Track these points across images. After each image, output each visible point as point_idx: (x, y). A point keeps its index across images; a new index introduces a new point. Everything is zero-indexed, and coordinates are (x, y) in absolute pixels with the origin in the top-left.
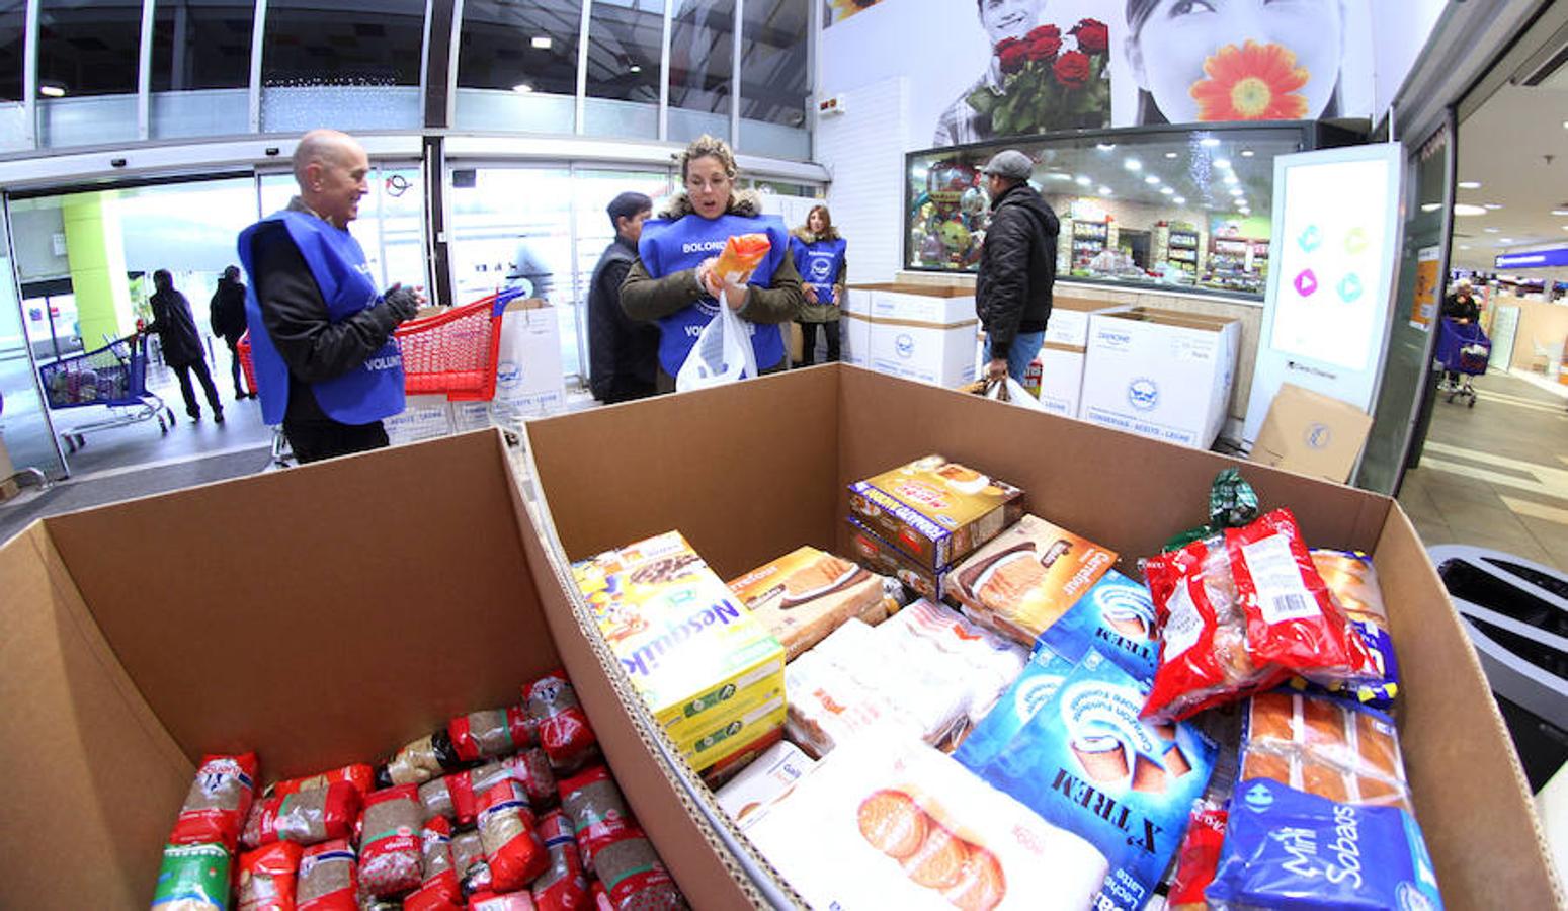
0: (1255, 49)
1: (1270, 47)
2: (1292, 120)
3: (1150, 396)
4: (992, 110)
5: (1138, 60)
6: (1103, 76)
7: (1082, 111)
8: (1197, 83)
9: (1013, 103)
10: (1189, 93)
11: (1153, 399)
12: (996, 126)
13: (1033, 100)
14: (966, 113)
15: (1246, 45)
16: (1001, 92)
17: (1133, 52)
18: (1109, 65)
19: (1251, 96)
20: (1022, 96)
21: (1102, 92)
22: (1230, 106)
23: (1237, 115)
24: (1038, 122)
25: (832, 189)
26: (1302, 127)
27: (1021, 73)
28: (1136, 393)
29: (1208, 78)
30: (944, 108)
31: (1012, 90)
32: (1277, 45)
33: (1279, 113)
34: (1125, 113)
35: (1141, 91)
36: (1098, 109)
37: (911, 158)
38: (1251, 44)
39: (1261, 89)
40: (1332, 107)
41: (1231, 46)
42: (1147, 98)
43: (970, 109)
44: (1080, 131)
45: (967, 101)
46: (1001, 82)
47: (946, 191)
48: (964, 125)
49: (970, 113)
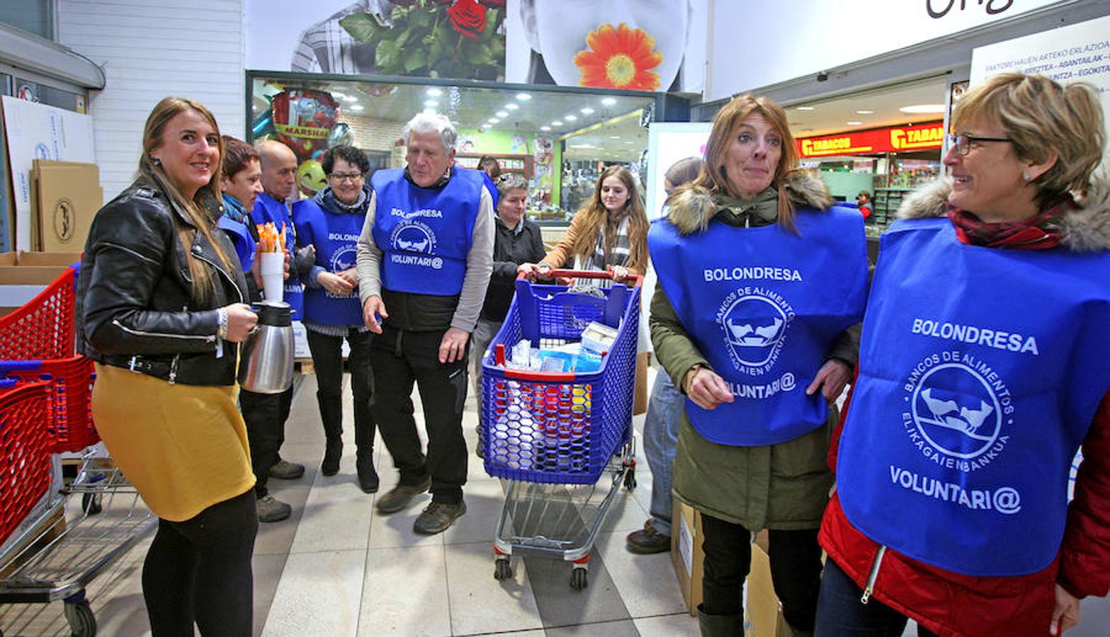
0: (627, 32)
1: (637, 32)
2: (650, 91)
4: (374, 43)
5: (531, 24)
6: (499, 31)
7: (476, 62)
8: (580, 53)
9: (403, 38)
10: (574, 61)
12: (380, 60)
13: (425, 41)
14: (338, 37)
15: (621, 26)
16: (387, 24)
17: (527, 15)
18: (506, 22)
19: (620, 69)
20: (412, 34)
21: (497, 47)
22: (606, 75)
23: (609, 83)
24: (430, 65)
25: (100, 100)
27: (411, 7)
29: (590, 50)
30: (308, 24)
31: (401, 24)
32: (642, 31)
33: (640, 85)
34: (518, 70)
35: (533, 52)
36: (493, 63)
37: (251, 75)
38: (624, 27)
39: (629, 64)
40: (676, 84)
41: (609, 25)
42: (537, 59)
43: (346, 35)
45: (340, 22)
46: (388, 13)
47: (308, 125)
48: (337, 51)
49: (346, 38)
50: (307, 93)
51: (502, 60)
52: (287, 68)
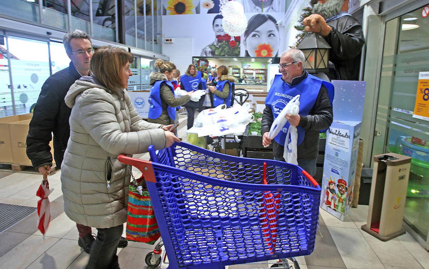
1: (268, 45)
4: (215, 50)
5: (245, 45)
6: (239, 47)
8: (256, 50)
9: (220, 49)
10: (254, 52)
12: (216, 53)
14: (209, 50)
16: (217, 46)
17: (245, 43)
18: (240, 45)
19: (264, 53)
20: (222, 48)
21: (239, 50)
22: (261, 54)
23: (262, 56)
24: (225, 54)
29: (258, 49)
30: (203, 47)
31: (220, 46)
33: (269, 56)
35: (246, 50)
36: (237, 53)
37: (194, 57)
38: (265, 44)
39: (266, 52)
40: (277, 55)
41: (262, 44)
42: (247, 52)
43: (210, 49)
45: (209, 47)
46: (218, 44)
47: (204, 66)
48: (208, 52)
49: (210, 50)
50: (203, 60)
51: (239, 52)
52: (199, 56)
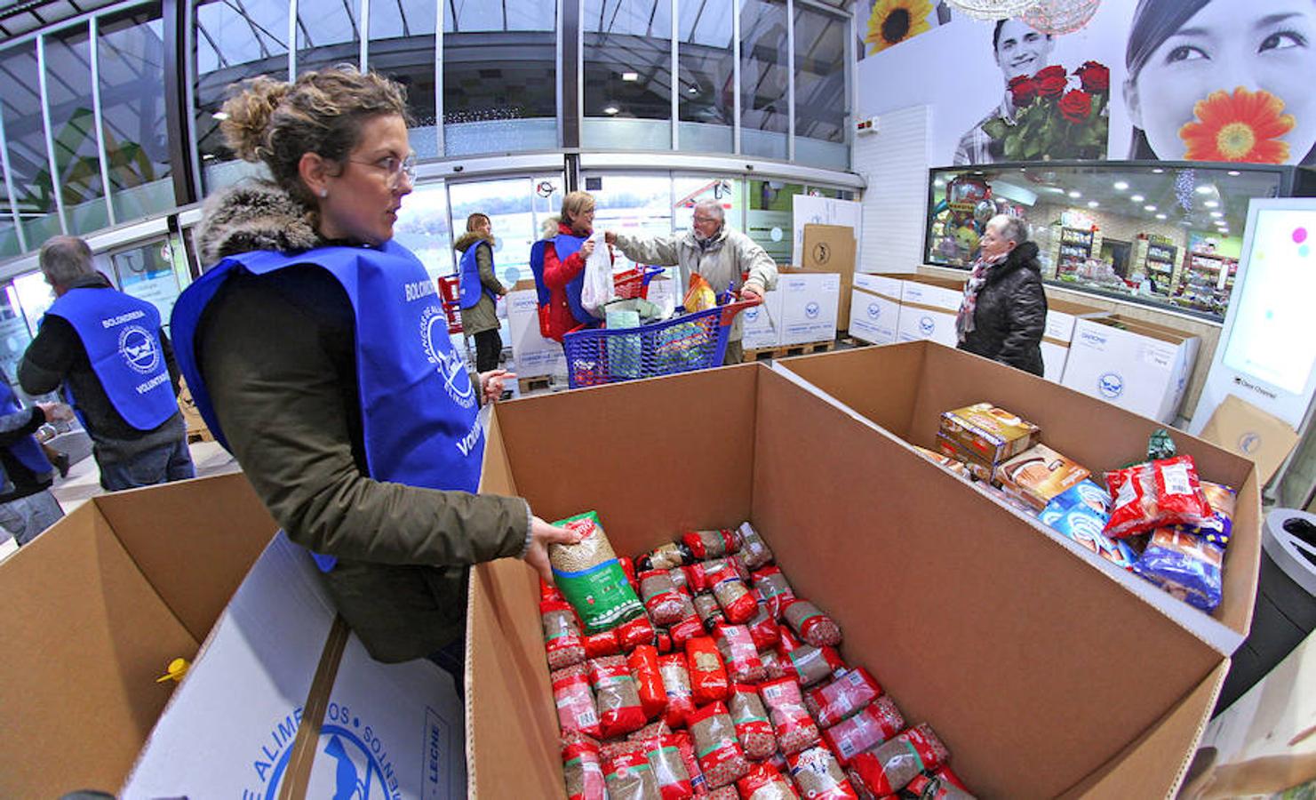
0: (1245, 96)
1: (1259, 95)
2: (1274, 164)
3: (1116, 388)
4: (1004, 137)
5: (1134, 102)
6: (1102, 114)
7: (1081, 143)
8: (1186, 125)
9: (1023, 132)
10: (1178, 134)
11: (1118, 391)
12: (1007, 151)
13: (1040, 131)
14: (982, 138)
15: (1236, 92)
16: (1013, 122)
17: (1130, 94)
18: (1108, 104)
19: (1235, 139)
20: (1031, 127)
21: (1101, 128)
22: (1216, 147)
23: (1220, 156)
24: (1043, 150)
25: (867, 194)
26: (1282, 171)
27: (1030, 107)
28: (1105, 384)
29: (1198, 121)
30: (963, 132)
31: (1022, 121)
32: (1266, 92)
33: (1260, 157)
34: (1120, 148)
35: (1135, 129)
36: (1097, 142)
37: (934, 173)
38: (1241, 92)
39: (1246, 133)
41: (1222, 92)
42: (1139, 135)
43: (986, 136)
44: (1080, 160)
45: (982, 128)
46: (1013, 114)
47: (962, 201)
48: (980, 148)
49: (986, 138)
51: (1104, 140)
